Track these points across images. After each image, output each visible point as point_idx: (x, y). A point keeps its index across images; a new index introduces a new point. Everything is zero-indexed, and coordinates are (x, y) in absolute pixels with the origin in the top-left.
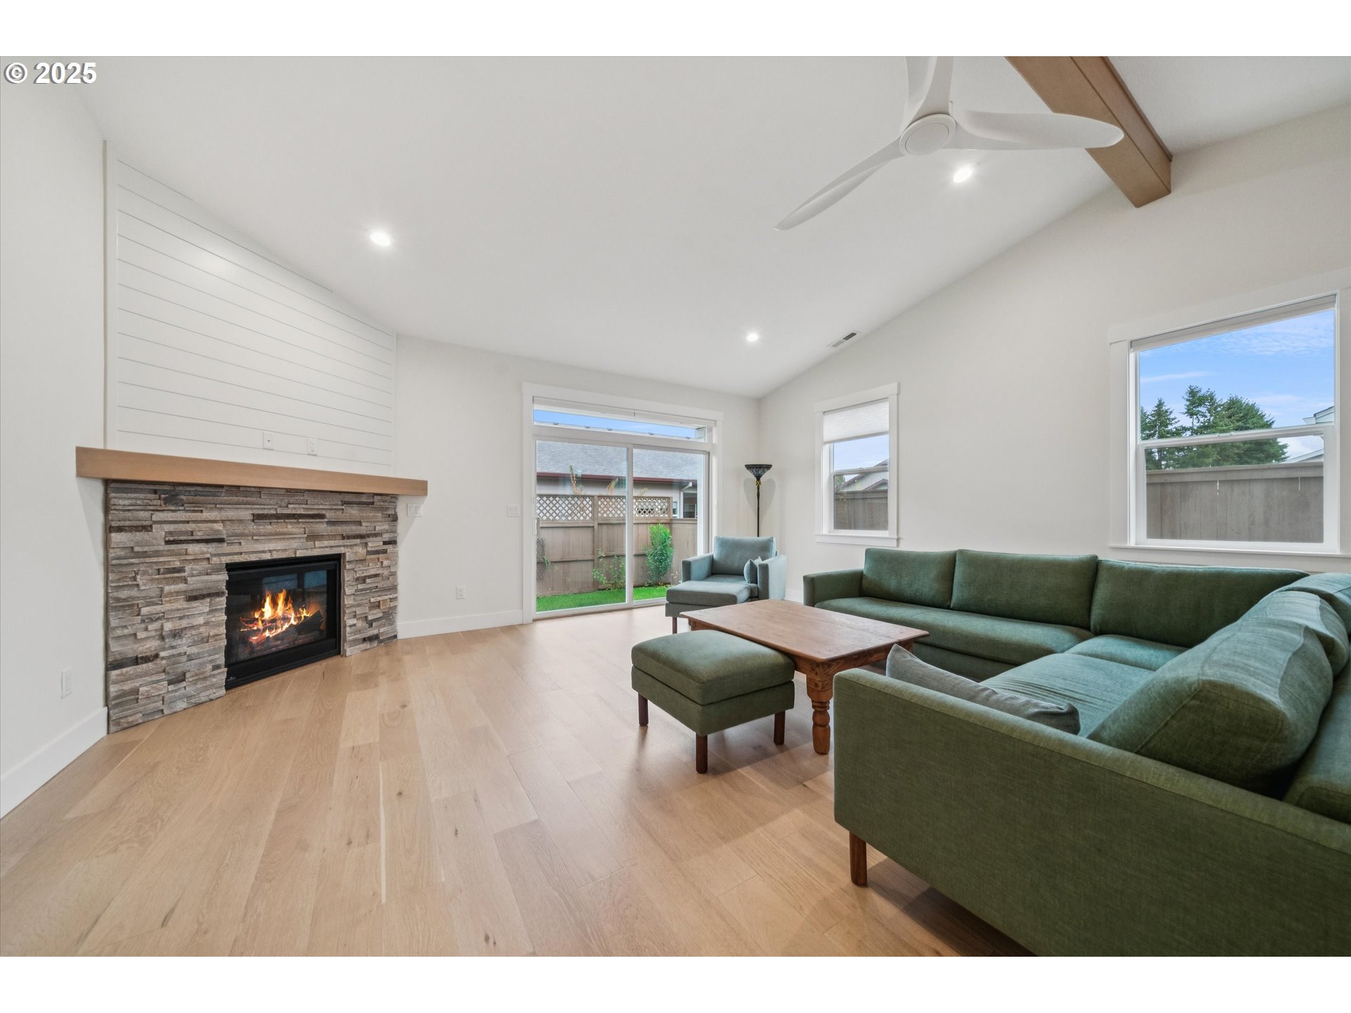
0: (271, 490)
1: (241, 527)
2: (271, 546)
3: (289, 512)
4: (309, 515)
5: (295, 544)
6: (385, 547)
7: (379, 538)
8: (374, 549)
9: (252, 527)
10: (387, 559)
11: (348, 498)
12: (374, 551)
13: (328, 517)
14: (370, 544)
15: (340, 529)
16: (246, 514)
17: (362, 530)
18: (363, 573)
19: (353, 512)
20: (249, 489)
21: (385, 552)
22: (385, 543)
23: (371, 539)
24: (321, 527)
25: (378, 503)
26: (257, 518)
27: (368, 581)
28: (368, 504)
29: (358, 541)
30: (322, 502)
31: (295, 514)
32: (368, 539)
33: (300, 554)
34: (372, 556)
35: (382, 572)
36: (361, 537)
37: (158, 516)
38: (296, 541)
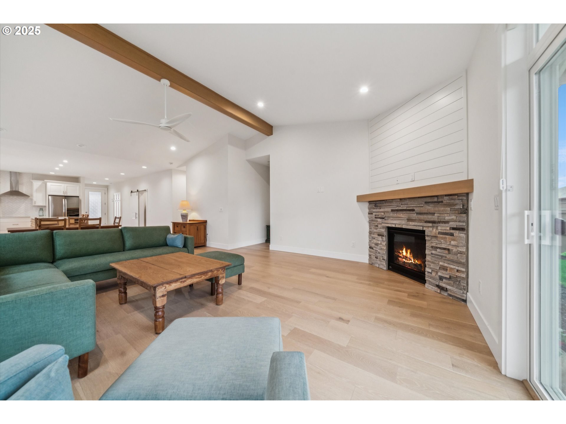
0: (396, 200)
1: (388, 214)
2: (395, 222)
3: (400, 208)
4: (409, 209)
5: (403, 222)
6: (452, 231)
7: (447, 225)
8: (442, 231)
9: (391, 214)
10: (454, 240)
11: (429, 200)
12: (442, 232)
13: (416, 211)
14: (439, 228)
15: (422, 217)
16: (389, 209)
17: (435, 218)
18: (437, 245)
19: (430, 208)
20: (390, 201)
21: (452, 235)
22: (454, 229)
23: (441, 224)
24: (414, 216)
25: (445, 202)
26: (392, 210)
27: (438, 250)
28: (438, 202)
29: (430, 225)
30: (414, 203)
31: (404, 209)
32: (439, 224)
33: (404, 227)
34: (441, 236)
35: (452, 248)
36: (433, 222)
37: (374, 210)
38: (403, 221)
